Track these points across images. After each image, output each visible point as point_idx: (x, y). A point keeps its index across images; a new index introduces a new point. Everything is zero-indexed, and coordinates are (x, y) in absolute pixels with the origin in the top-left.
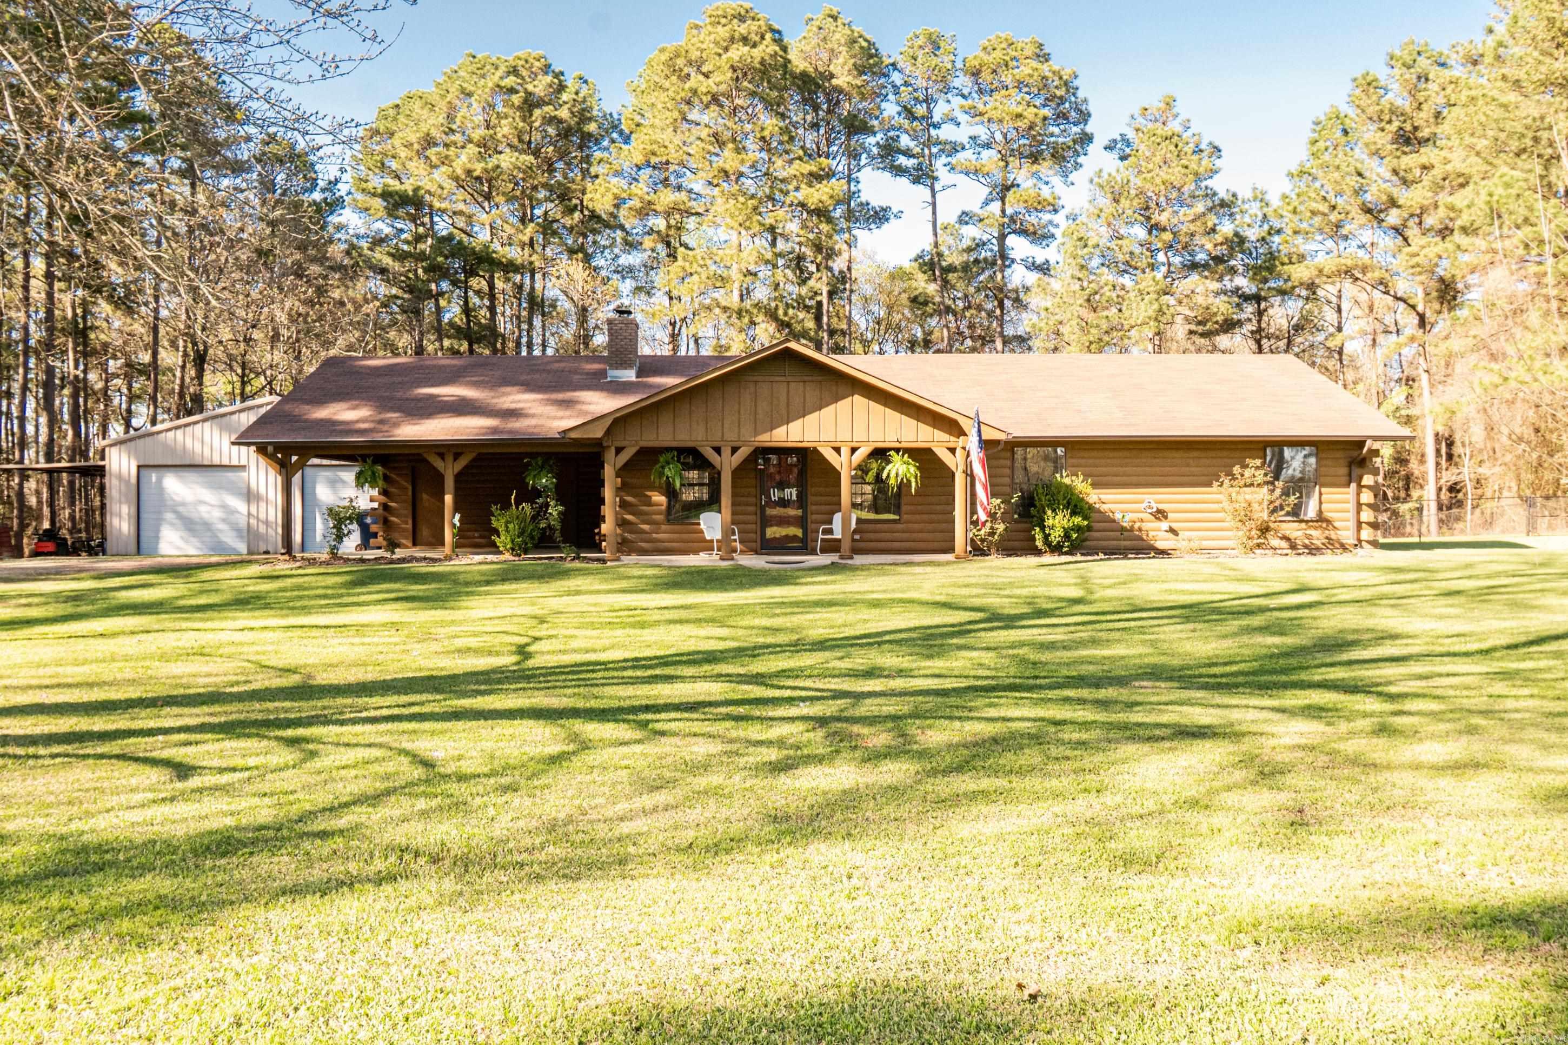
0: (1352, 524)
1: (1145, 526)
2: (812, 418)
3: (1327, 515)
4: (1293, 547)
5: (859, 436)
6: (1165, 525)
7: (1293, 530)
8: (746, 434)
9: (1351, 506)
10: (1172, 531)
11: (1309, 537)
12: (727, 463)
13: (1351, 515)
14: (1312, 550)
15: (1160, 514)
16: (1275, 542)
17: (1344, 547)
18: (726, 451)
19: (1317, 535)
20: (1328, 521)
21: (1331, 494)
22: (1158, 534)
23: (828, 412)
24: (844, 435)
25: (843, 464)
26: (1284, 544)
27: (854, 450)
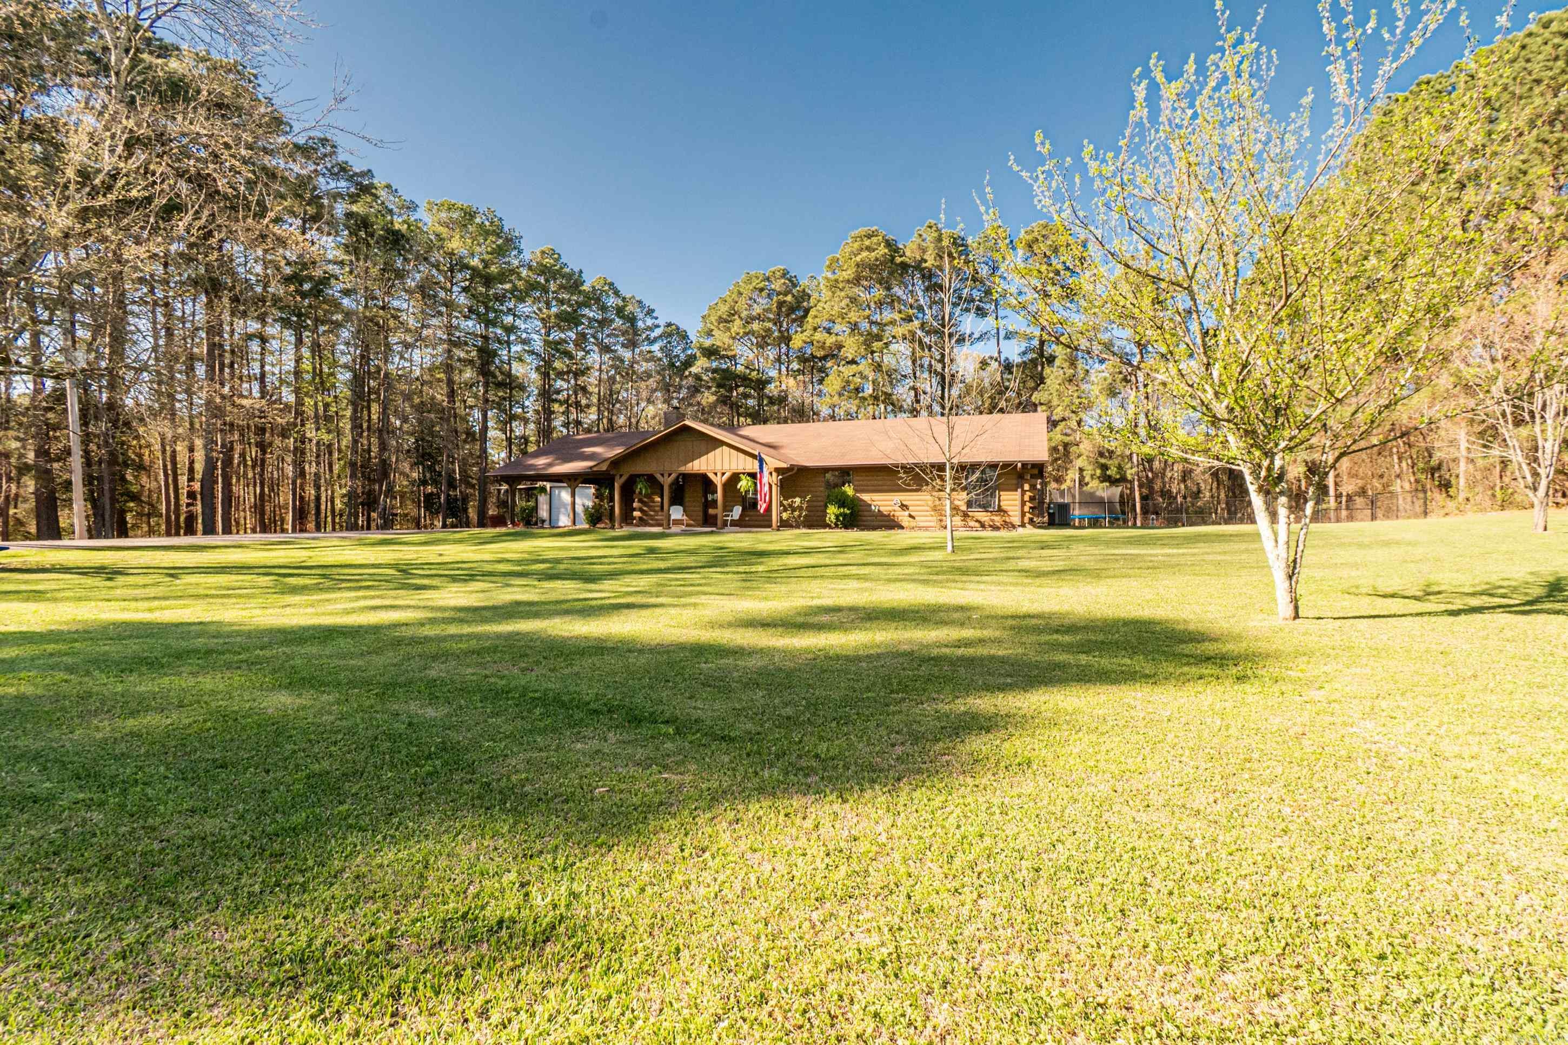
0: (1018, 513)
1: (897, 514)
2: (704, 458)
3: (1004, 507)
4: (983, 526)
5: (726, 467)
6: (907, 513)
7: (983, 516)
8: (675, 468)
9: (1018, 503)
10: (910, 516)
11: (992, 521)
12: (667, 481)
13: (1018, 508)
14: (995, 528)
15: (904, 507)
16: (972, 524)
17: (1014, 527)
18: (666, 475)
19: (998, 520)
20: (1005, 512)
21: (1005, 496)
22: (902, 516)
23: (711, 455)
24: (718, 467)
25: (719, 481)
26: (977, 525)
27: (723, 474)
